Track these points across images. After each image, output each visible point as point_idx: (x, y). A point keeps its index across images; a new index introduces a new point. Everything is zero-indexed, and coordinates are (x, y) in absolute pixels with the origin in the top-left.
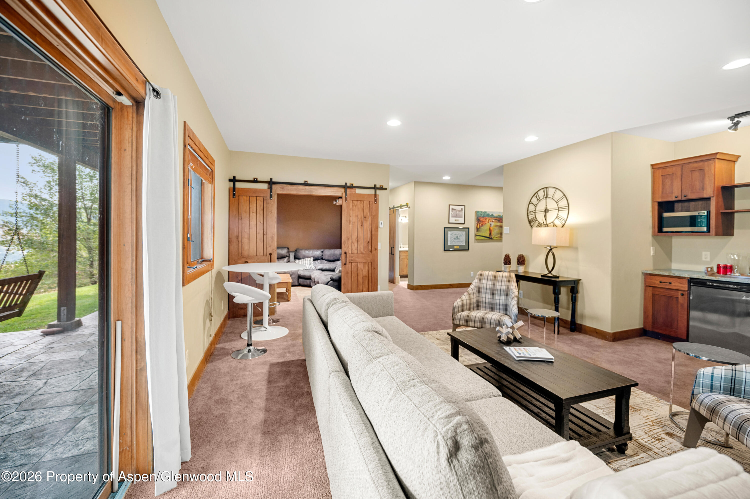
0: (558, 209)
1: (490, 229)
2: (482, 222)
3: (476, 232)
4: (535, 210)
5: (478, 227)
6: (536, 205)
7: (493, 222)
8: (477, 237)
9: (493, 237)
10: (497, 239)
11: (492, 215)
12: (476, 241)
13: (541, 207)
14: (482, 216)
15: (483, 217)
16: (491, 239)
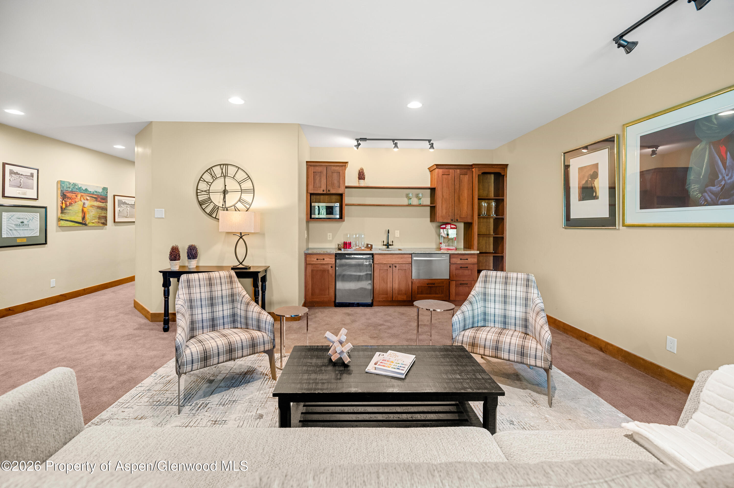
0: (241, 191)
1: (83, 210)
2: (70, 198)
3: (60, 215)
4: (209, 190)
5: (64, 206)
6: (210, 184)
7: (87, 200)
8: (63, 223)
9: (87, 223)
10: (93, 225)
11: (86, 190)
12: (59, 228)
13: (218, 185)
14: (70, 190)
15: (72, 192)
16: (85, 224)
